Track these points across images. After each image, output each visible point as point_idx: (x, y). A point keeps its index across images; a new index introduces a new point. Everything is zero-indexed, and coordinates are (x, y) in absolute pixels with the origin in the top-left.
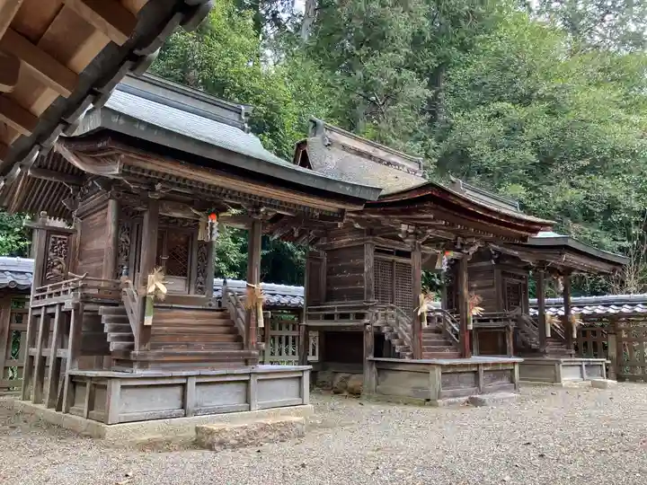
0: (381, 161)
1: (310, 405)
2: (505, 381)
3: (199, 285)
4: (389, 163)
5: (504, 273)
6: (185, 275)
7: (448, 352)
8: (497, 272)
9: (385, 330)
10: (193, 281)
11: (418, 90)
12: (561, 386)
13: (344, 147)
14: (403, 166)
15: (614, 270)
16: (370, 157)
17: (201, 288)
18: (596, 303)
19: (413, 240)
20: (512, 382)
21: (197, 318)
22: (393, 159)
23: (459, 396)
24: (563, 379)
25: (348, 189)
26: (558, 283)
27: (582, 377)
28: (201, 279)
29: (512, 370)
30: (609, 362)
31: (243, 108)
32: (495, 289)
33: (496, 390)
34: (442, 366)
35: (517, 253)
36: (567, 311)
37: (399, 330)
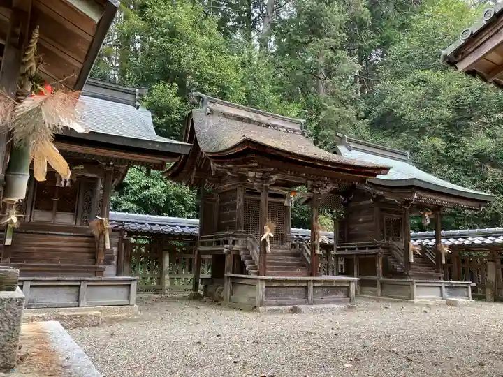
0: (260, 124)
1: (136, 306)
2: (341, 296)
3: (85, 219)
4: (268, 125)
5: (382, 210)
6: (73, 211)
7: (298, 271)
8: (376, 209)
9: (242, 252)
10: (79, 215)
11: (350, 66)
12: (413, 302)
13: (225, 115)
14: (283, 127)
15: (480, 207)
16: (249, 121)
17: (86, 221)
18: (478, 235)
19: (261, 184)
20: (348, 296)
21: (71, 241)
22: (274, 122)
23: (285, 305)
24: (416, 297)
25: (158, 146)
26: (425, 217)
27: (442, 295)
28: (85, 214)
29: (349, 287)
30: (475, 284)
31: (137, 90)
32: (374, 224)
33: (328, 302)
34: (267, 281)
35: (382, 193)
36: (438, 242)
37: (253, 254)
